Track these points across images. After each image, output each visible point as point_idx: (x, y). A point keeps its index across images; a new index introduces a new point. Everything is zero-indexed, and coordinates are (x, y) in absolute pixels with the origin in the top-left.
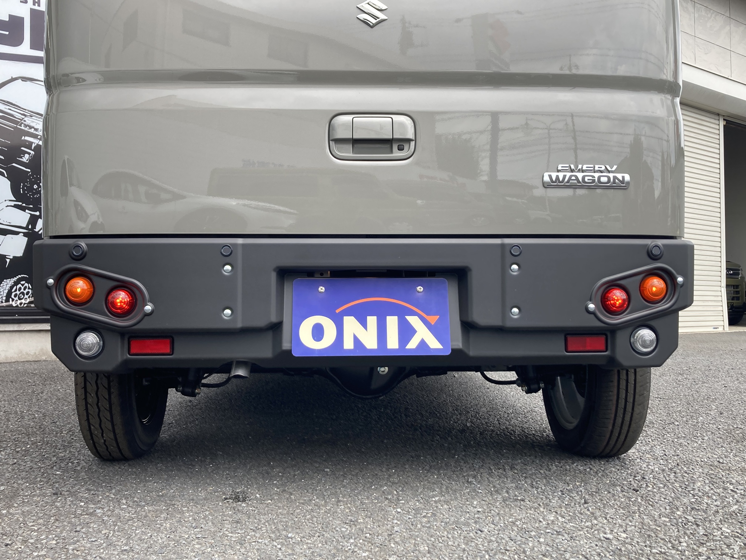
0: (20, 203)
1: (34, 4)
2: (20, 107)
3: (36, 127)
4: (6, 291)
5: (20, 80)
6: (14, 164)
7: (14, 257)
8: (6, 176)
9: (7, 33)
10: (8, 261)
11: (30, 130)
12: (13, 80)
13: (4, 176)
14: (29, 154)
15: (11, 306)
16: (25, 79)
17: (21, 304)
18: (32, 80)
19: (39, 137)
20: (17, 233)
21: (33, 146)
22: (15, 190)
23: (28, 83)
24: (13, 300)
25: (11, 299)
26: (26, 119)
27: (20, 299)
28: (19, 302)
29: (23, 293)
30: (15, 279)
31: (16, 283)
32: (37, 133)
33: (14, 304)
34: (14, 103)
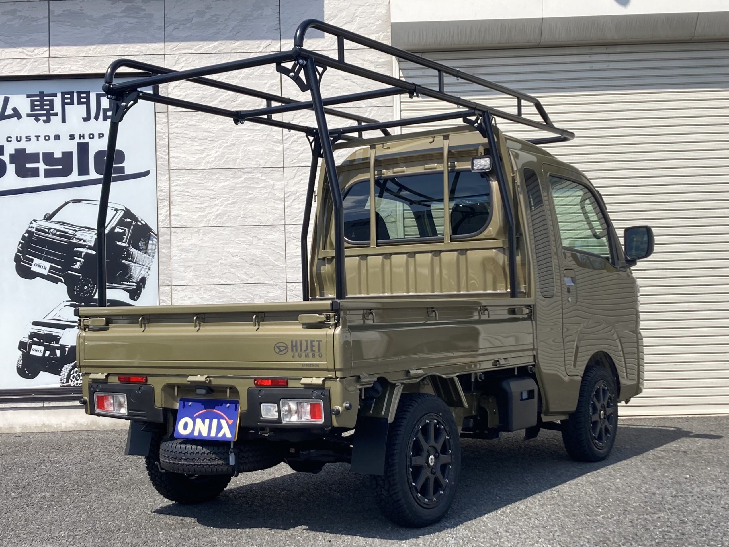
0: (74, 303)
1: (80, 139)
2: (72, 225)
3: (84, 239)
4: (66, 374)
5: (71, 203)
6: (69, 272)
7: (72, 346)
8: (63, 281)
9: (61, 167)
10: (67, 349)
11: (80, 242)
12: (66, 203)
13: (62, 282)
14: (80, 261)
15: (70, 386)
16: (74, 201)
17: (77, 384)
18: (80, 201)
19: (87, 246)
20: (73, 327)
21: (83, 254)
22: (70, 292)
23: (78, 204)
24: (72, 381)
25: (70, 381)
26: (77, 233)
27: (77, 380)
28: (76, 382)
29: (79, 375)
30: (73, 364)
31: (74, 367)
32: (85, 243)
33: (72, 385)
34: (67, 222)
